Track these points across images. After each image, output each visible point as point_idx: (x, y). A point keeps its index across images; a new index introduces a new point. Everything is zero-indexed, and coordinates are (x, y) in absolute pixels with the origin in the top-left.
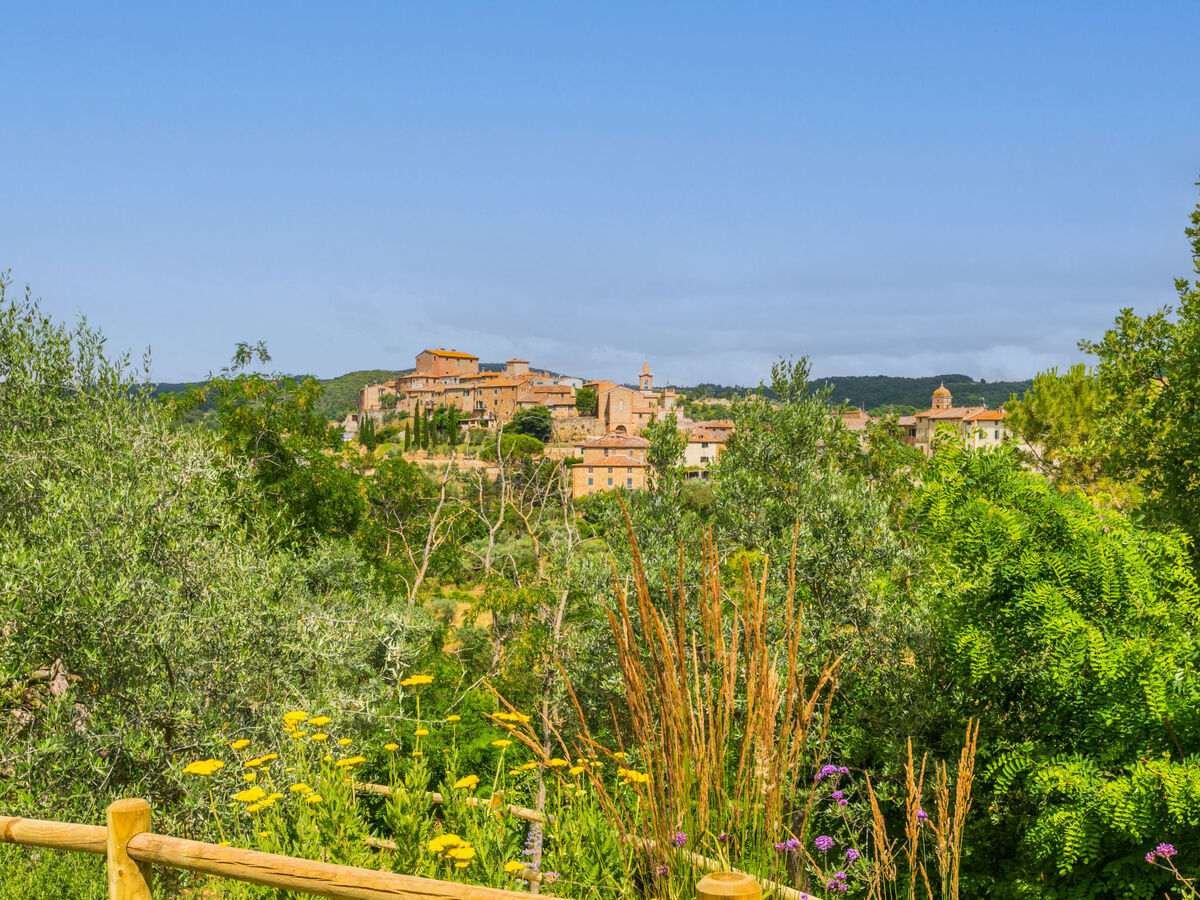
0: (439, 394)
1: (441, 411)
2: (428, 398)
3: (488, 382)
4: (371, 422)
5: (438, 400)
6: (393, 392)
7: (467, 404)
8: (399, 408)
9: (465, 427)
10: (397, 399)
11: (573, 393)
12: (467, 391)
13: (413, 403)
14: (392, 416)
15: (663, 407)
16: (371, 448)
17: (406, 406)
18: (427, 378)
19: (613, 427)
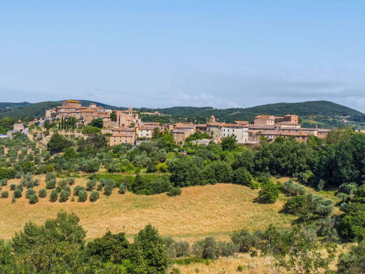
0: (69, 113)
1: (70, 118)
2: (66, 114)
3: (84, 110)
4: (48, 121)
5: (68, 115)
6: (55, 112)
7: (78, 116)
8: (57, 117)
9: (77, 123)
10: (56, 114)
11: (109, 114)
12: (78, 113)
13: (61, 116)
14: (55, 119)
15: (135, 118)
16: (48, 129)
17: (59, 117)
18: (66, 108)
19: (121, 125)
